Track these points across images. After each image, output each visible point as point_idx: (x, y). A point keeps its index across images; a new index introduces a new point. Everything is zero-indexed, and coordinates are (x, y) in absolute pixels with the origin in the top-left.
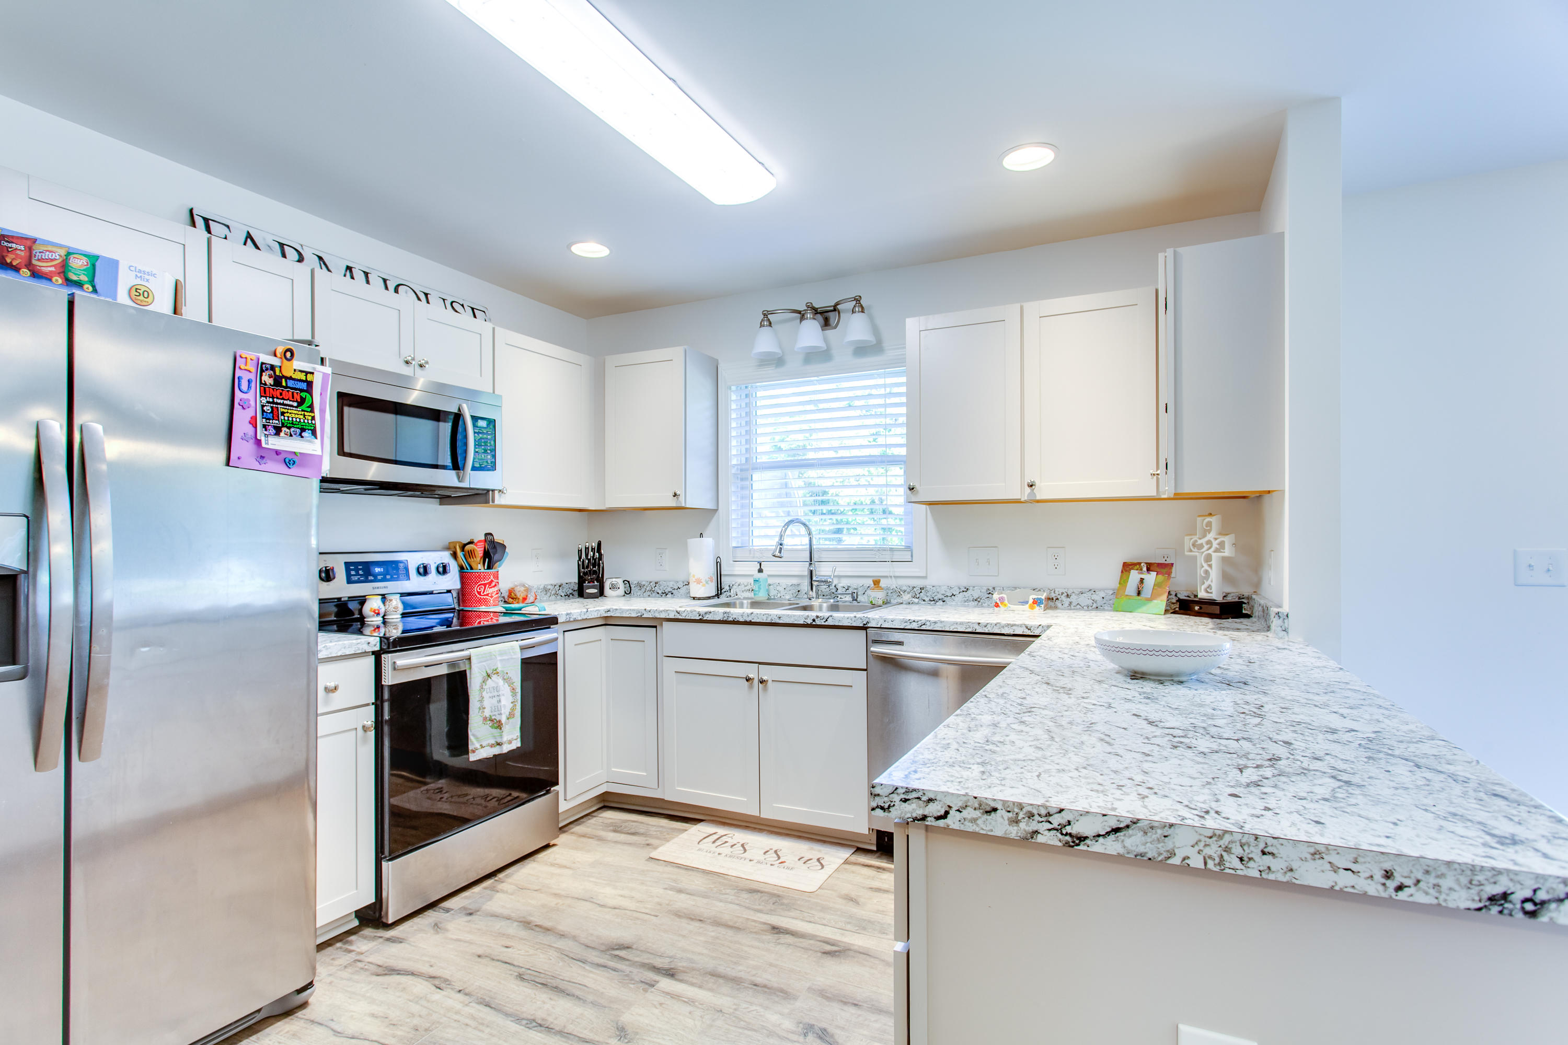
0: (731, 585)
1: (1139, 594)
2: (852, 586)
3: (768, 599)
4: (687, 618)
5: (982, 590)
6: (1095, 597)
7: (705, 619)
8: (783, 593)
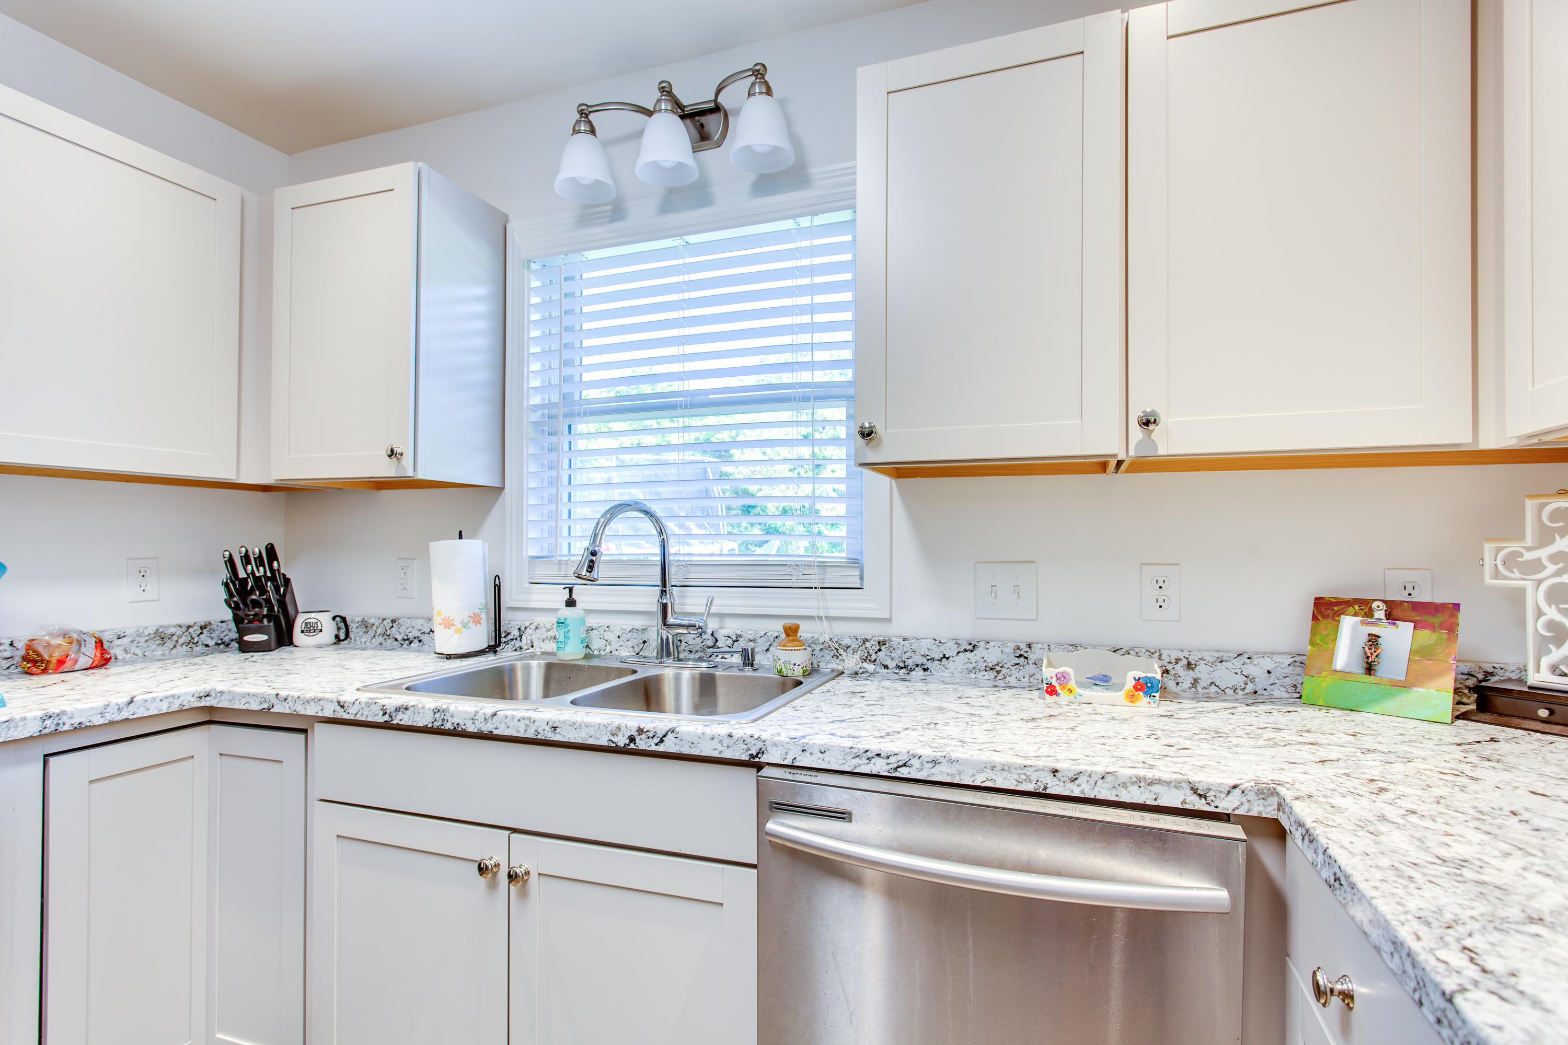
0: (523, 629)
1: (1369, 669)
2: (744, 634)
3: (587, 657)
4: (359, 717)
5: (1005, 650)
6: (1249, 669)
7: (395, 722)
8: (615, 644)
